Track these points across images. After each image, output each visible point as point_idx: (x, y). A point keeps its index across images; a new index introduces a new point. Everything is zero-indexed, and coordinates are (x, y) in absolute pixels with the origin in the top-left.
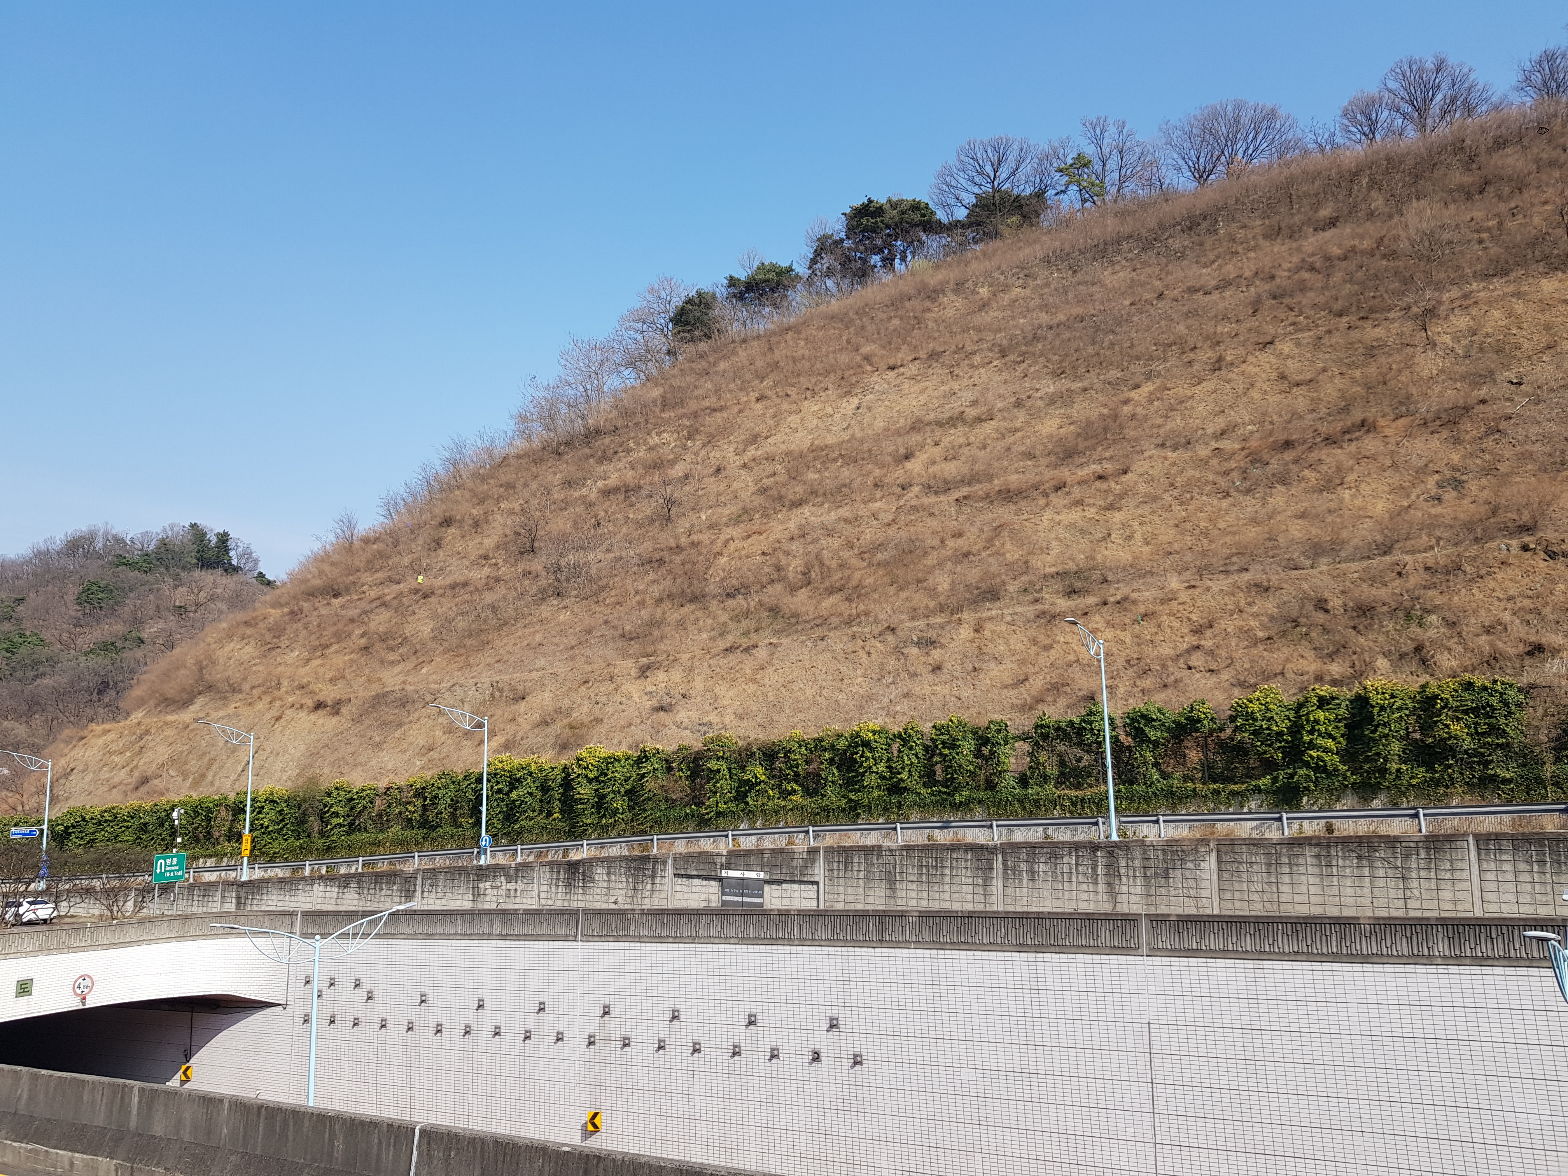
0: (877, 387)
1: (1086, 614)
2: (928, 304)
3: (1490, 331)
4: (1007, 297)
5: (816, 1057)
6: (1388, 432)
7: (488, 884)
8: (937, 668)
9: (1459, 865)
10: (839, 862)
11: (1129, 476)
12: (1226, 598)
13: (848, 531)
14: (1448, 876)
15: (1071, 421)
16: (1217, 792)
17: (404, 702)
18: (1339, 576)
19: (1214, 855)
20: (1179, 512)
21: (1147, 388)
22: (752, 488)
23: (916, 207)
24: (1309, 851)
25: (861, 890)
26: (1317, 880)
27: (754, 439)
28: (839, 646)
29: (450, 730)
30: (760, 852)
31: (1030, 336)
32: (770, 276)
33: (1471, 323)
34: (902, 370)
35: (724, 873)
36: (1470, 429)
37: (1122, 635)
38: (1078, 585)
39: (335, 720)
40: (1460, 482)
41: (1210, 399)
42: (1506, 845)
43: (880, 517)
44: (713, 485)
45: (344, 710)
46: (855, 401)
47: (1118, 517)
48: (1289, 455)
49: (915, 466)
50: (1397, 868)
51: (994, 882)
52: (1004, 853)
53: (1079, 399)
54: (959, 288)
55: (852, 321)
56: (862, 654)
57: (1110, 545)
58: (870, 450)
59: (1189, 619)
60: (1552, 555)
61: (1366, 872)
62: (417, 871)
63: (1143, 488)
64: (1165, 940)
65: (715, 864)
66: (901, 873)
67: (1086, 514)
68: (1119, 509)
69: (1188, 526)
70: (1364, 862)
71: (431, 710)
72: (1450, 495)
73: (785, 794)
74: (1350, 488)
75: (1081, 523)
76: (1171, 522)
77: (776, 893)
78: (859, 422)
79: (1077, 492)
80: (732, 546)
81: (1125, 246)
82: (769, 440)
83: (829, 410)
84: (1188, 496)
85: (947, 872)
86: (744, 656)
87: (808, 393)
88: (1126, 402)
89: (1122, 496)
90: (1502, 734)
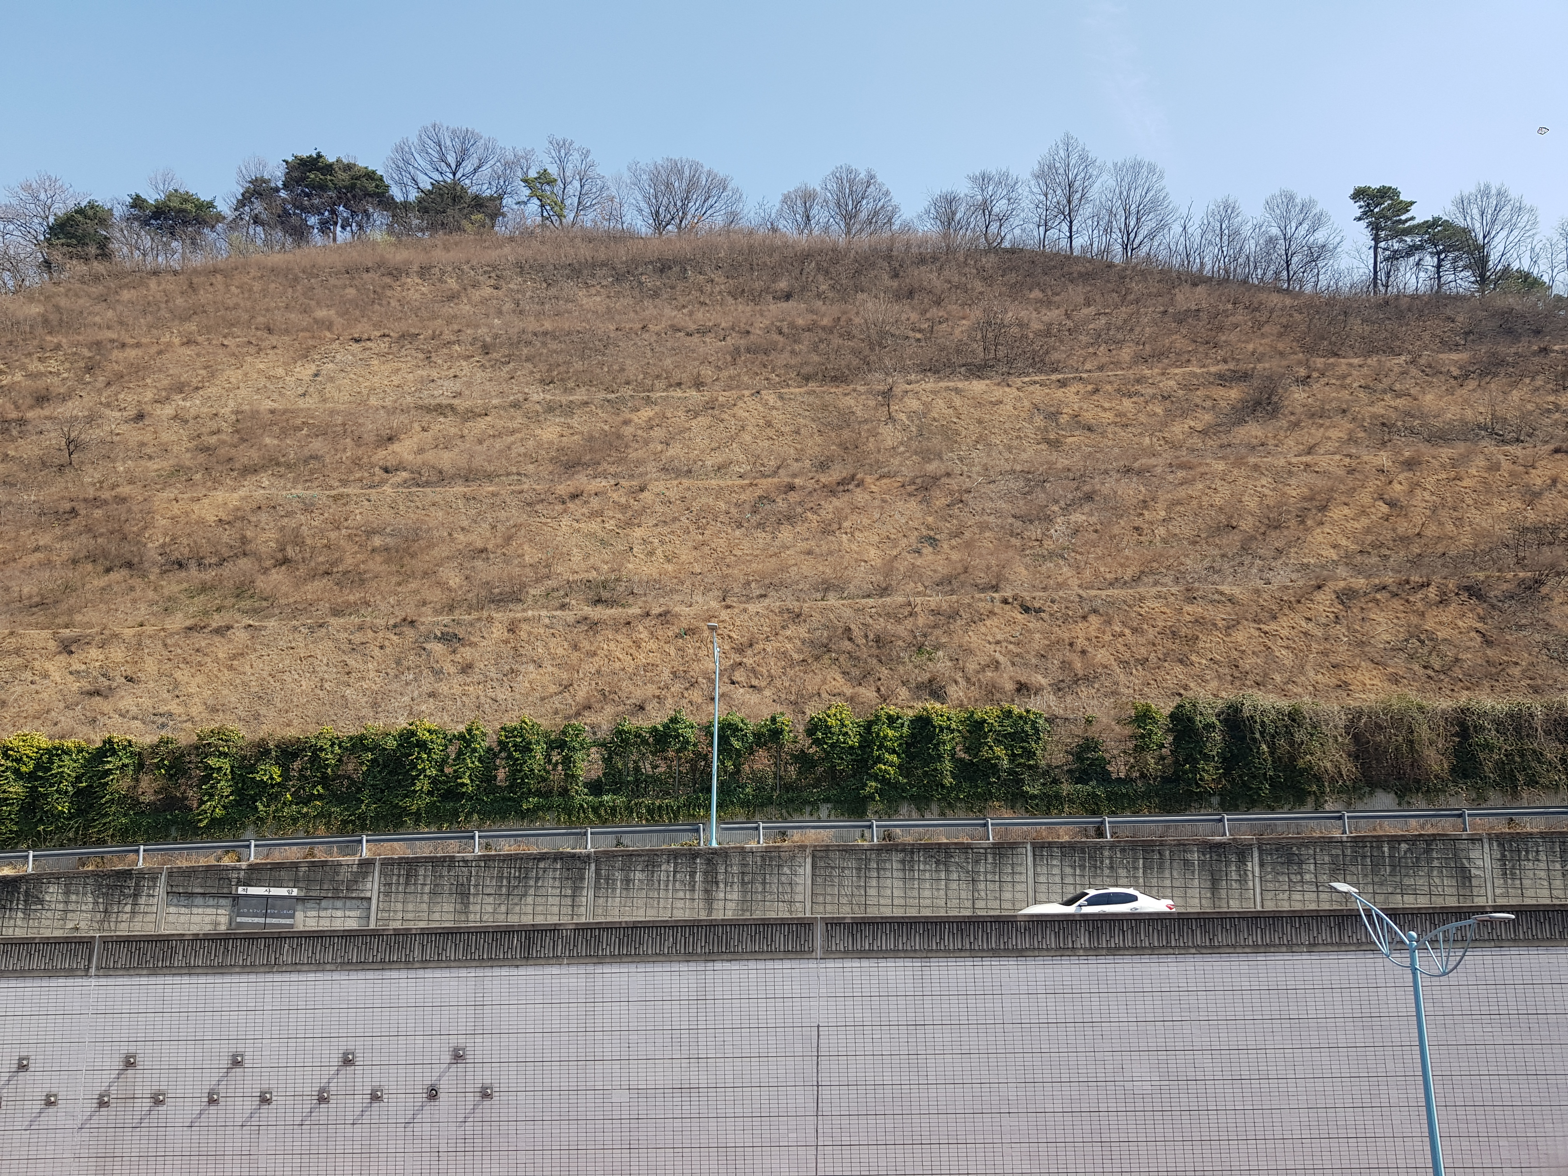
0: (338, 356)
1: (629, 623)
2: (388, 280)
3: (936, 416)
4: (478, 293)
5: (433, 1094)
6: (874, 488)
8: (467, 668)
9: (1018, 869)
10: (399, 876)
11: (646, 494)
12: (762, 620)
14: (1009, 879)
15: (572, 431)
18: (859, 610)
19: (809, 860)
22: (186, 444)
23: (371, 175)
24: (896, 857)
25: (425, 906)
26: (901, 884)
27: (180, 388)
28: (344, 635)
30: (295, 865)
31: (515, 339)
32: (189, 206)
34: (368, 344)
35: (241, 891)
36: (939, 496)
37: (666, 647)
38: (605, 595)
40: (935, 540)
42: (1057, 852)
44: (134, 434)
46: (312, 367)
47: (638, 532)
49: (403, 450)
50: (968, 872)
51: (585, 893)
52: (597, 861)
54: (424, 272)
55: (296, 279)
56: (373, 646)
57: (632, 559)
58: (344, 424)
59: (730, 637)
60: (1026, 610)
61: (943, 875)
63: (660, 508)
64: (840, 943)
65: (229, 880)
66: (476, 886)
67: (606, 525)
68: (639, 525)
69: (706, 549)
70: (942, 867)
72: (927, 550)
74: (846, 533)
75: (601, 534)
76: (690, 544)
77: (313, 913)
79: (595, 502)
81: (599, 272)
82: (200, 393)
83: (280, 371)
84: (704, 521)
85: (532, 883)
86: (215, 638)
87: (251, 348)
88: (627, 423)
89: (641, 513)
90: (1032, 756)
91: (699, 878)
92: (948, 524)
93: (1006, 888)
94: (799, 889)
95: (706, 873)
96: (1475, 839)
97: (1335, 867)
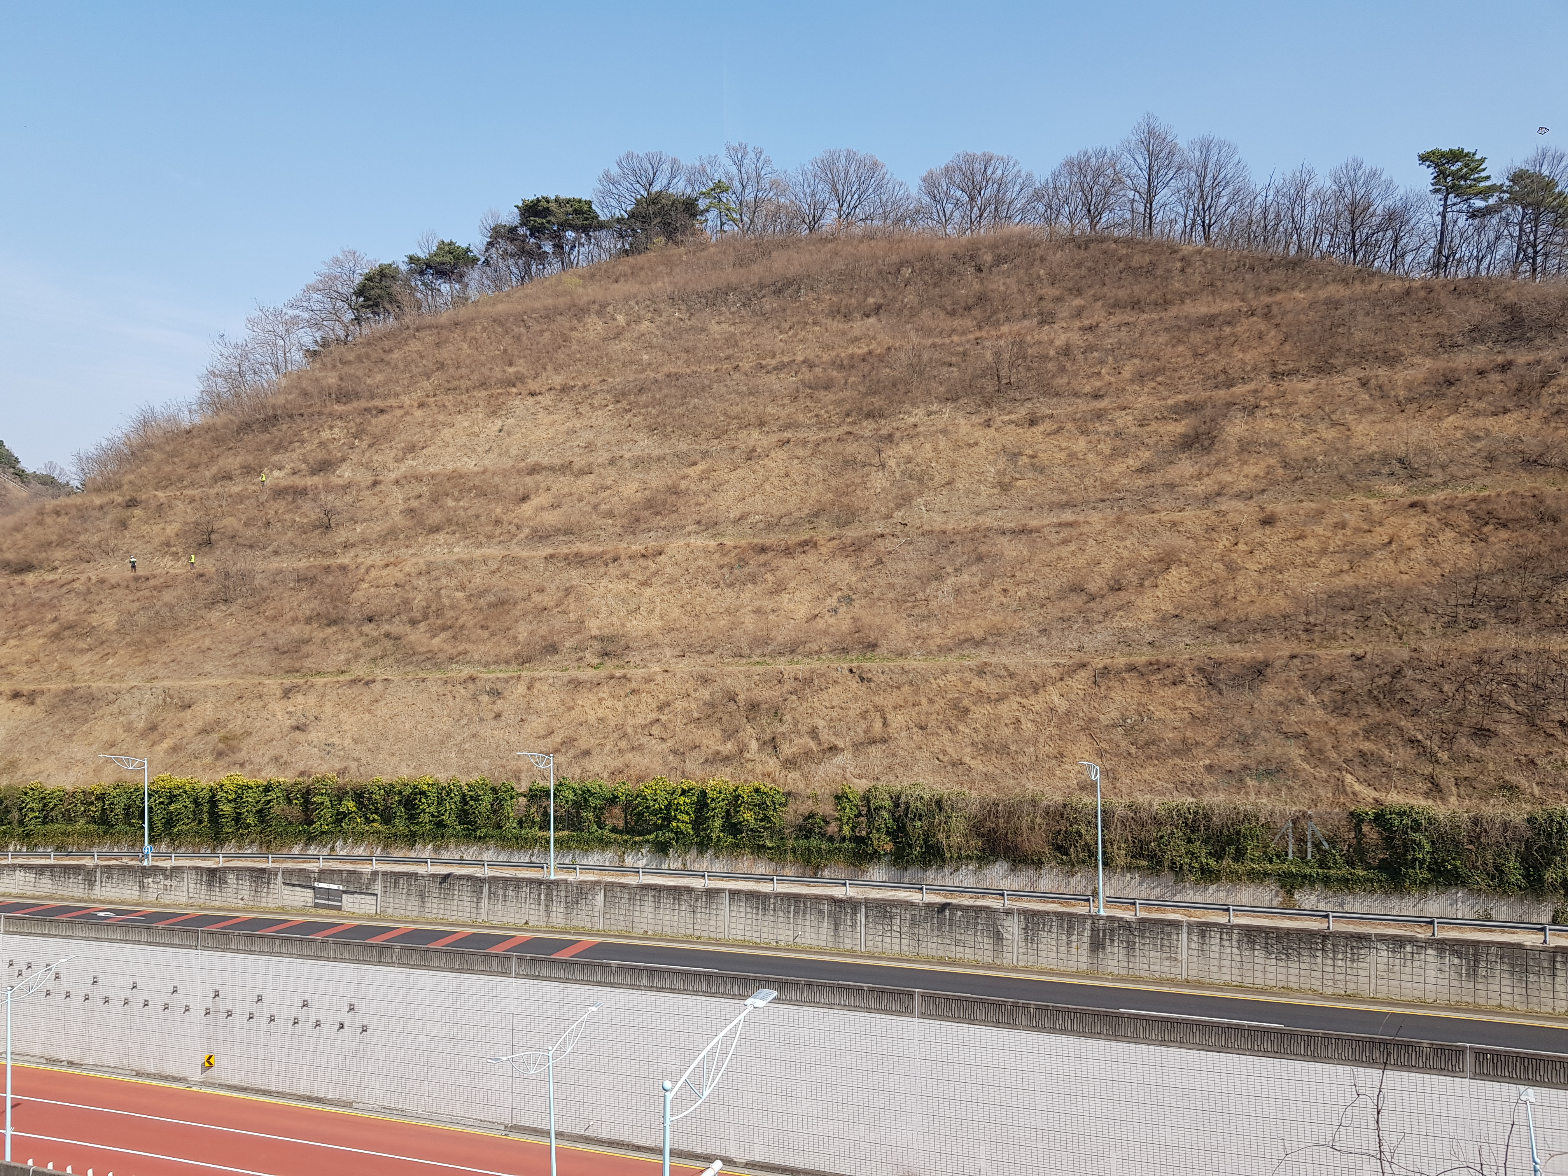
0: (517, 412)
2: (574, 321)
3: (920, 461)
5: (342, 1026)
6: (822, 550)
7: (150, 880)
8: (498, 716)
9: (720, 907)
10: (390, 883)
11: (663, 557)
13: (463, 574)
14: (715, 912)
15: (644, 487)
16: (626, 841)
17: (90, 699)
19: (603, 892)
20: (687, 595)
21: (702, 466)
22: (402, 507)
24: (650, 893)
25: (404, 901)
26: (653, 910)
27: (411, 449)
28: (435, 688)
29: (129, 729)
30: (340, 872)
32: (451, 256)
33: (911, 452)
34: (539, 398)
35: (316, 884)
36: (868, 558)
37: (617, 705)
39: (31, 709)
40: (852, 600)
41: (739, 485)
42: (743, 897)
43: (489, 563)
44: (370, 500)
45: (38, 701)
46: (499, 423)
47: (649, 592)
48: (763, 558)
49: (527, 508)
50: (691, 906)
51: (483, 901)
52: (490, 883)
53: (654, 467)
54: (601, 310)
56: (449, 696)
57: (638, 616)
58: (497, 486)
59: (658, 697)
62: (97, 866)
63: (670, 570)
64: (524, 970)
65: (311, 877)
66: (429, 892)
69: (689, 608)
70: (676, 902)
71: (114, 708)
72: (842, 609)
73: (368, 821)
74: (789, 593)
75: (624, 593)
76: (680, 603)
77: (351, 900)
78: (499, 446)
79: (627, 565)
80: (373, 573)
81: (731, 296)
82: (425, 451)
83: (476, 429)
85: (456, 893)
86: (365, 689)
87: (462, 408)
88: (684, 478)
89: (654, 574)
90: (770, 821)
91: (542, 897)
92: (865, 585)
93: (712, 918)
94: (597, 909)
95: (547, 895)
96: (1008, 912)
97: (913, 923)
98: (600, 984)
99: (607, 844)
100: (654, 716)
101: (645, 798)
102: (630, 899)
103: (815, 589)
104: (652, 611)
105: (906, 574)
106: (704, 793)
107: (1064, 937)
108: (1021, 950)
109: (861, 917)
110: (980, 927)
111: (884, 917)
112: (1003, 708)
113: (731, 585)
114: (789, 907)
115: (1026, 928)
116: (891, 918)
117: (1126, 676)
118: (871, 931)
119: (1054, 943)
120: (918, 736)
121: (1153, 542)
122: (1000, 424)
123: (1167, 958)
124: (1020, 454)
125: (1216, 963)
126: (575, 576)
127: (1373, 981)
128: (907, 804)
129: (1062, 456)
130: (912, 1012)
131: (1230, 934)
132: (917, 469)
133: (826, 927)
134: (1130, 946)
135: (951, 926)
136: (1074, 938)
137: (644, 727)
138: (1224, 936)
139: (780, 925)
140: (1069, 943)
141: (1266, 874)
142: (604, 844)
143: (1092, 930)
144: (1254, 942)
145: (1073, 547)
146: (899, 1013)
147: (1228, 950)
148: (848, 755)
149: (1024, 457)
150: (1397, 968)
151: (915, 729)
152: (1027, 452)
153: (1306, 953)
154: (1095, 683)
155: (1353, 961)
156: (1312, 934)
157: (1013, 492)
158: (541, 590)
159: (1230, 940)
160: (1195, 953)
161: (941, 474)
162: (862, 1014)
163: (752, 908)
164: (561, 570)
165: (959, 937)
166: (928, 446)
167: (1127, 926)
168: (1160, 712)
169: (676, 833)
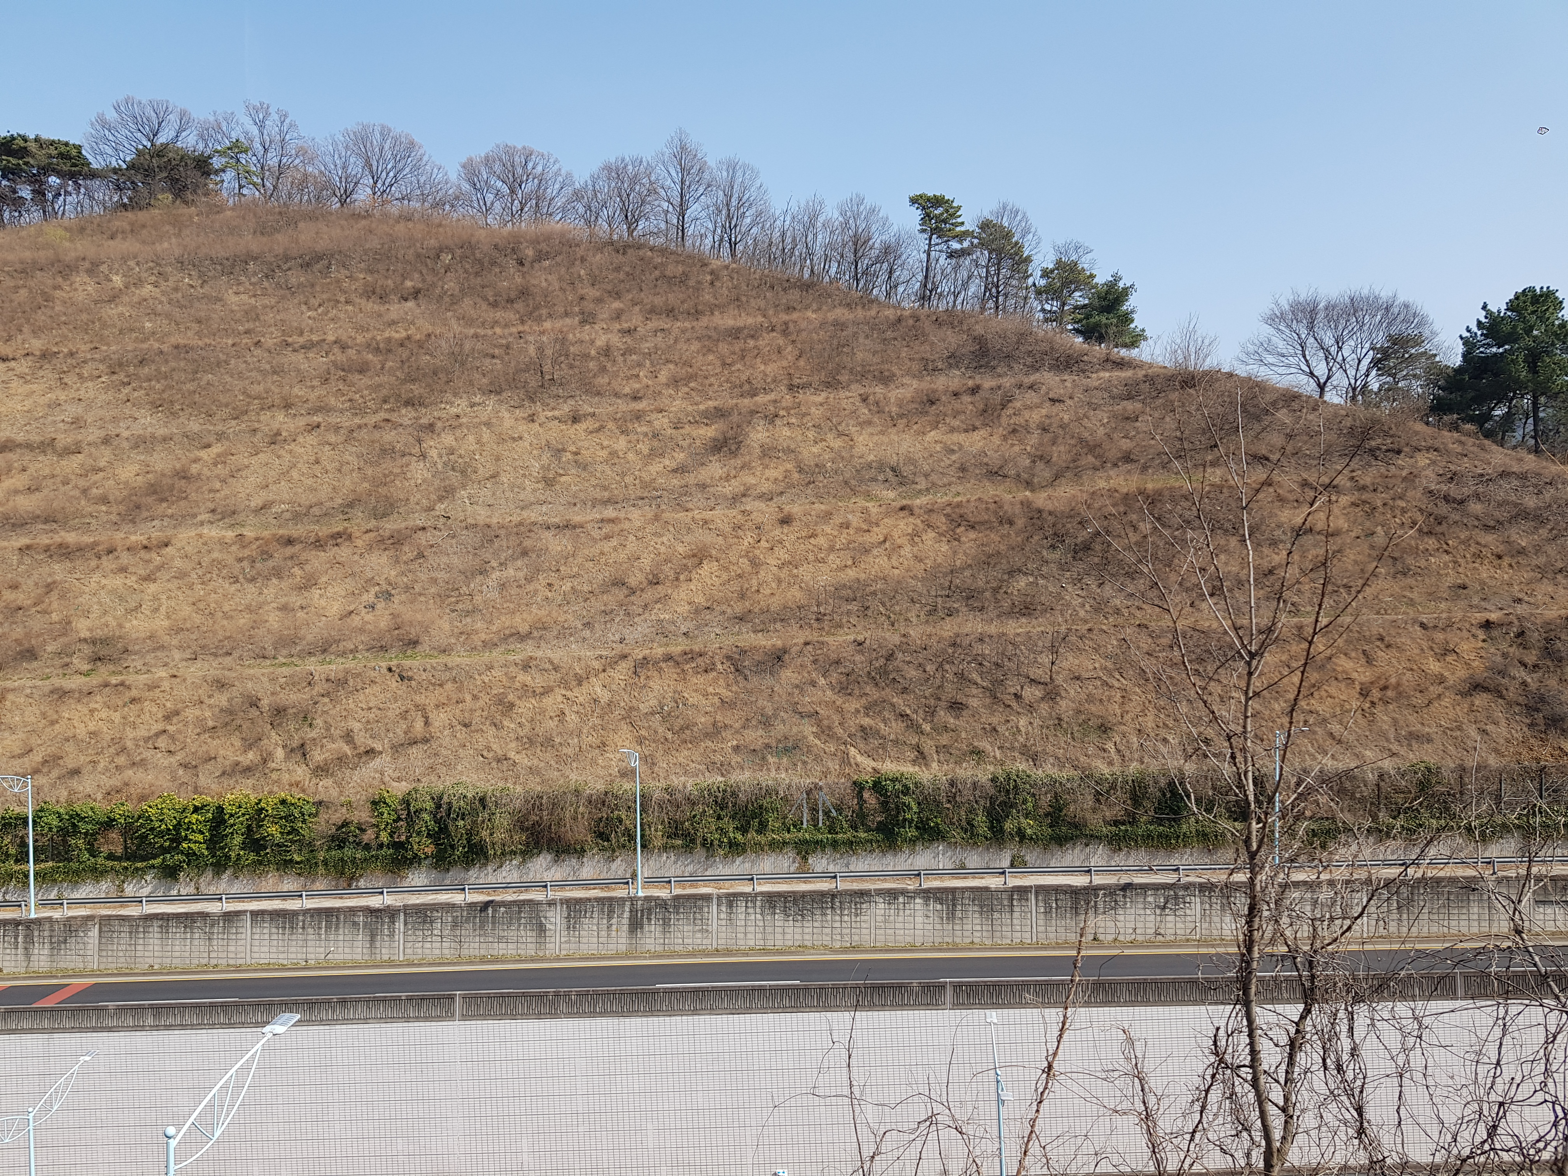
2: (59, 279)
4: (138, 292)
11: (169, 549)
14: (234, 937)
15: (147, 470)
16: (126, 868)
19: (97, 926)
20: (199, 591)
21: (216, 449)
24: (156, 923)
26: (159, 942)
37: (113, 716)
38: (103, 653)
41: (261, 471)
42: (267, 917)
47: (152, 588)
48: (289, 551)
50: (206, 933)
53: (159, 448)
54: (93, 269)
60: (402, 678)
61: (188, 935)
63: (178, 563)
67: (128, 581)
68: (155, 580)
69: (202, 605)
70: (188, 930)
72: (380, 605)
79: (125, 558)
84: (209, 576)
88: (194, 461)
89: (159, 568)
90: (298, 833)
91: (20, 939)
92: (405, 580)
93: (232, 943)
94: (90, 946)
95: (26, 937)
96: (551, 903)
97: (455, 925)
98: (94, 1030)
99: (101, 873)
100: (160, 726)
101: (149, 818)
102: (131, 932)
103: (350, 584)
104: (157, 610)
105: (449, 568)
106: (220, 809)
107: (605, 921)
108: (563, 939)
109: (400, 925)
110: (523, 921)
111: (424, 922)
112: (548, 701)
113: (253, 580)
114: (320, 922)
115: (568, 917)
116: (432, 922)
117: (663, 665)
118: (410, 938)
119: (595, 928)
120: (462, 734)
121: (687, 539)
122: (543, 419)
123: (699, 931)
124: (564, 450)
125: (742, 929)
126: (58, 570)
127: (873, 931)
128: (450, 804)
129: (604, 453)
130: (453, 1015)
131: (754, 902)
132: (460, 460)
133: (361, 939)
134: (666, 923)
135: (493, 923)
136: (614, 921)
137: (147, 740)
138: (749, 904)
139: (310, 943)
140: (609, 927)
141: (785, 843)
142: (97, 873)
143: (631, 911)
144: (775, 907)
145: (614, 542)
146: (439, 1018)
147: (753, 917)
148: (386, 758)
149: (568, 454)
150: (892, 918)
151: (459, 727)
152: (570, 449)
153: (818, 912)
154: (635, 673)
155: (856, 915)
156: (822, 894)
157: (558, 487)
158: (15, 587)
159: (754, 907)
160: (724, 923)
161: (484, 467)
162: (400, 1025)
163: (278, 928)
164: (40, 563)
165: (502, 934)
166: (471, 438)
167: (662, 904)
168: (694, 698)
169: (187, 855)
